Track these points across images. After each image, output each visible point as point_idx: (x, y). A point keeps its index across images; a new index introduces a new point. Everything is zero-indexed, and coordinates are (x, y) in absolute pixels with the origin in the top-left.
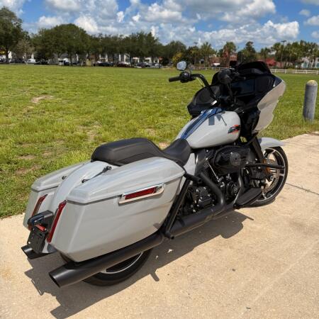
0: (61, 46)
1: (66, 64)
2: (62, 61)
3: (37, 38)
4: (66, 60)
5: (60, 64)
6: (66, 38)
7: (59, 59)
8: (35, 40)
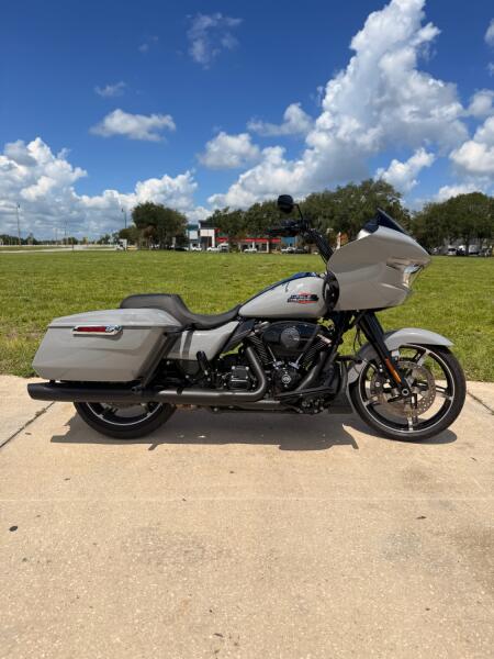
0: (453, 226)
1: (460, 254)
2: (453, 250)
3: (419, 216)
4: (462, 247)
5: (451, 253)
6: (464, 215)
7: (450, 247)
8: (416, 220)
